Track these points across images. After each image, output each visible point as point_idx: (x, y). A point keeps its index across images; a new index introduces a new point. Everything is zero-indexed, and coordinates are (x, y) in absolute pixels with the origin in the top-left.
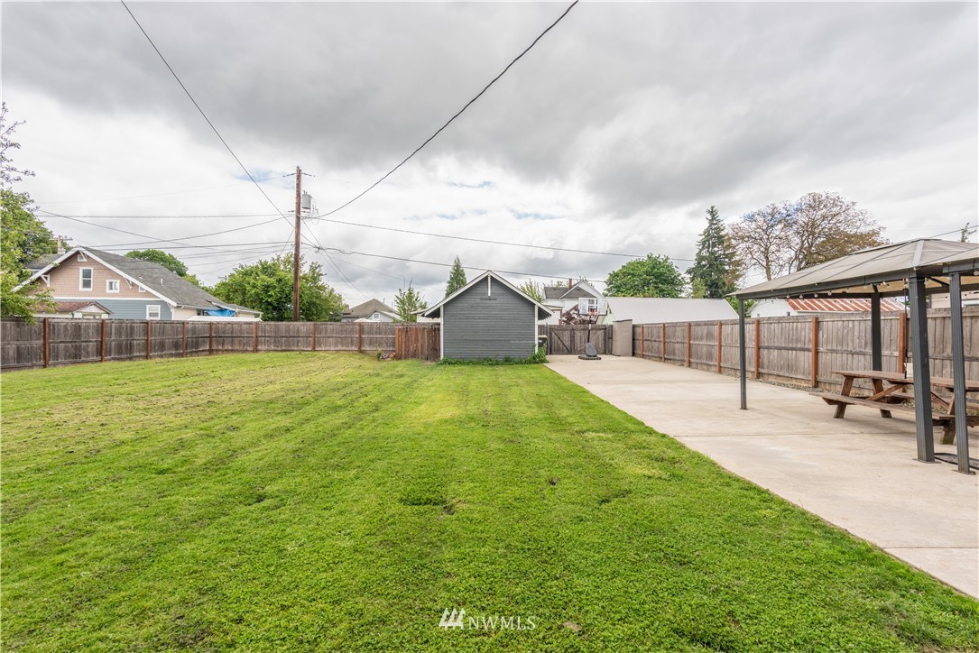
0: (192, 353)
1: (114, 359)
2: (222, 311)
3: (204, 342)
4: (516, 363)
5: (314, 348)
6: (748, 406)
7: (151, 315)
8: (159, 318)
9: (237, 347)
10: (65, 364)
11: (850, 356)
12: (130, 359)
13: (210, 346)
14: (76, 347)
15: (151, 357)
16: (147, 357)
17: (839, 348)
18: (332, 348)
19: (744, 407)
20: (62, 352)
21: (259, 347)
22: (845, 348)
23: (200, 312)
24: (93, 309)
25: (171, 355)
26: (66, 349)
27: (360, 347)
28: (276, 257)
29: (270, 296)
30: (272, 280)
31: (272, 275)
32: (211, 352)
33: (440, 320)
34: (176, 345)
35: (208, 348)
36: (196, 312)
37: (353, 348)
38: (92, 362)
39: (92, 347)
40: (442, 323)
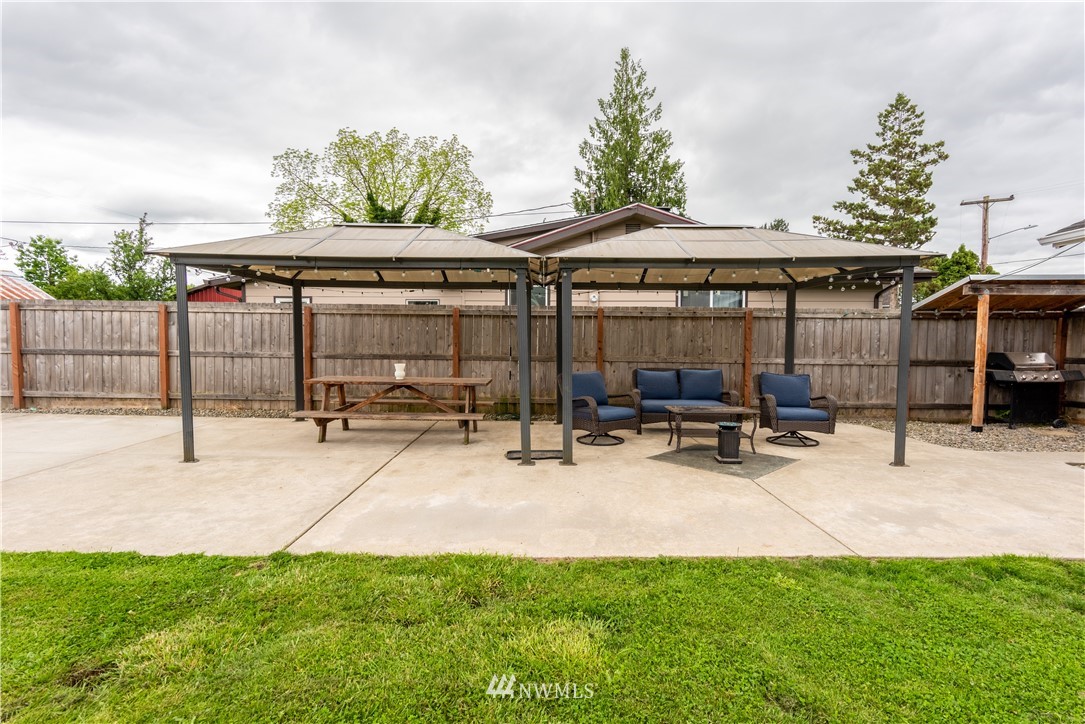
6: (197, 454)
11: (228, 360)
17: (210, 350)
19: (189, 456)
22: (220, 349)
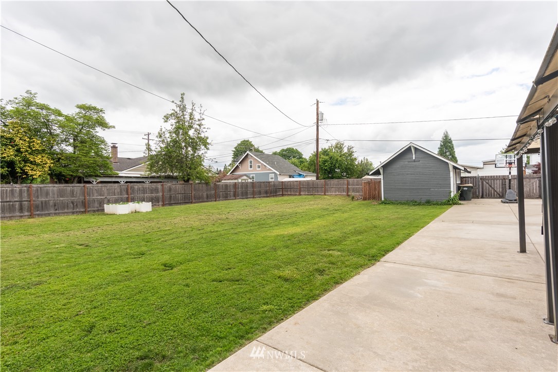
0: (273, 196)
1: (240, 198)
2: (300, 175)
3: (279, 191)
4: (434, 204)
5: (325, 193)
7: (271, 178)
8: (273, 180)
9: (292, 193)
10: (223, 200)
12: (247, 198)
13: (283, 192)
14: (226, 194)
15: (255, 198)
16: (253, 198)
18: (334, 194)
19: (523, 250)
20: (221, 196)
21: (301, 193)
23: (290, 177)
24: (245, 177)
25: (264, 197)
26: (223, 194)
27: (348, 193)
28: (330, 145)
29: (326, 166)
30: (327, 158)
31: (328, 155)
32: (283, 195)
33: (381, 177)
34: (266, 192)
35: (281, 193)
36: (288, 176)
37: (344, 194)
38: (232, 199)
39: (232, 193)
40: (382, 178)
